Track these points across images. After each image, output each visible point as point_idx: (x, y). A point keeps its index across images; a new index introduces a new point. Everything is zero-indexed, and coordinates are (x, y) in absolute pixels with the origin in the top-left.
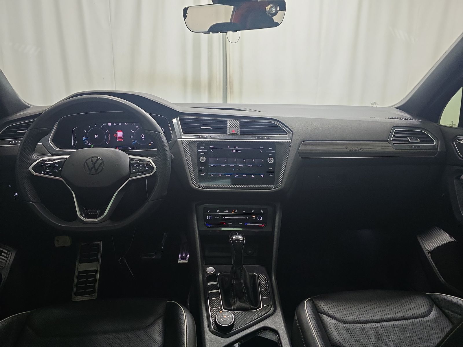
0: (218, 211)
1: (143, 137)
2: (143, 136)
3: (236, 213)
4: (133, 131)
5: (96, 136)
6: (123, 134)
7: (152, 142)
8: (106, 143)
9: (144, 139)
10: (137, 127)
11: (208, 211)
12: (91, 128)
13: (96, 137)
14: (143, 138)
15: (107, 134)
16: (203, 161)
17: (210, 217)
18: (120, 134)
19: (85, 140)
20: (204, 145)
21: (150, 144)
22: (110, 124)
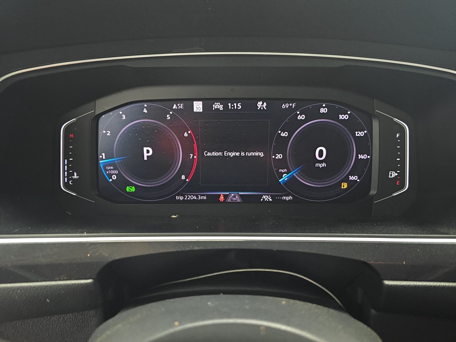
1: (321, 155)
2: (321, 153)
4: (284, 134)
5: (148, 152)
7: (352, 178)
8: (183, 177)
9: (324, 165)
10: (301, 117)
13: (146, 155)
14: (321, 162)
15: (188, 145)
19: (106, 165)
21: (345, 185)
22: (198, 107)
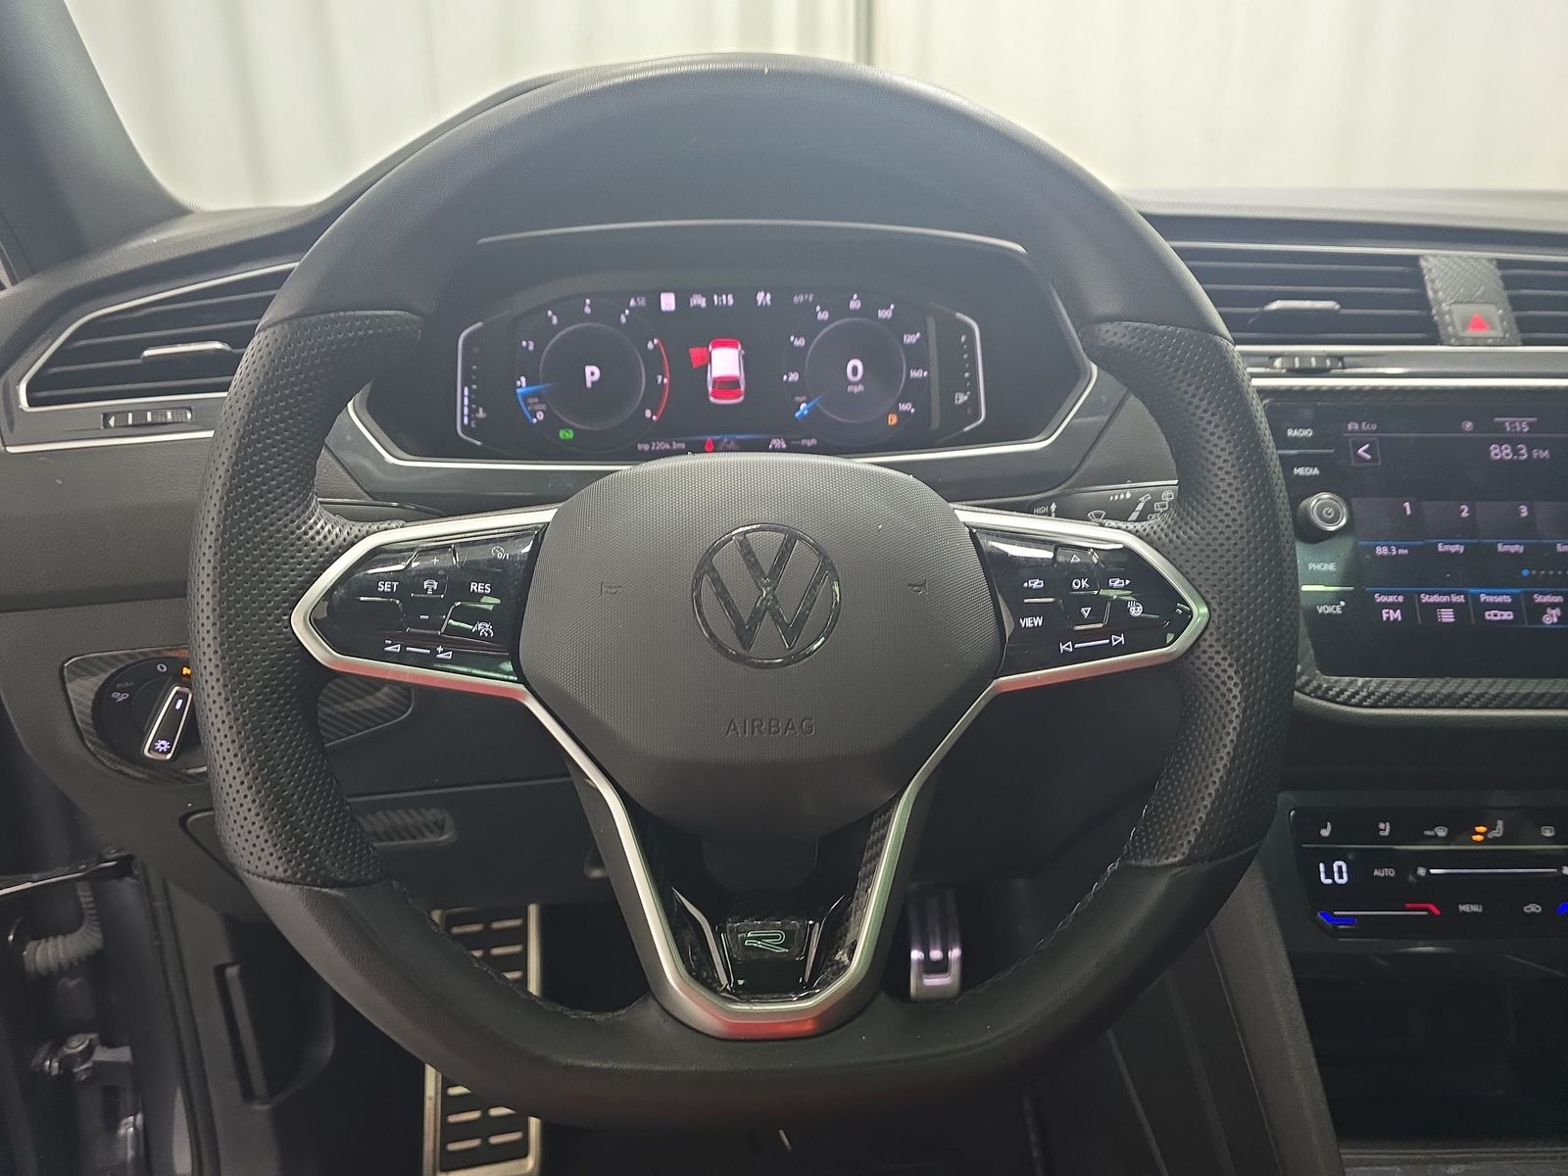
0: (1385, 829)
2: (855, 370)
3: (1496, 841)
4: (800, 342)
5: (593, 374)
6: (747, 362)
7: (903, 407)
8: (647, 413)
9: (861, 388)
10: (823, 316)
11: (1325, 833)
12: (560, 327)
13: (589, 378)
14: (856, 384)
15: (654, 362)
16: (1331, 522)
17: (1340, 868)
18: (725, 362)
19: (526, 397)
20: (1308, 414)
21: (893, 418)
22: (668, 302)
